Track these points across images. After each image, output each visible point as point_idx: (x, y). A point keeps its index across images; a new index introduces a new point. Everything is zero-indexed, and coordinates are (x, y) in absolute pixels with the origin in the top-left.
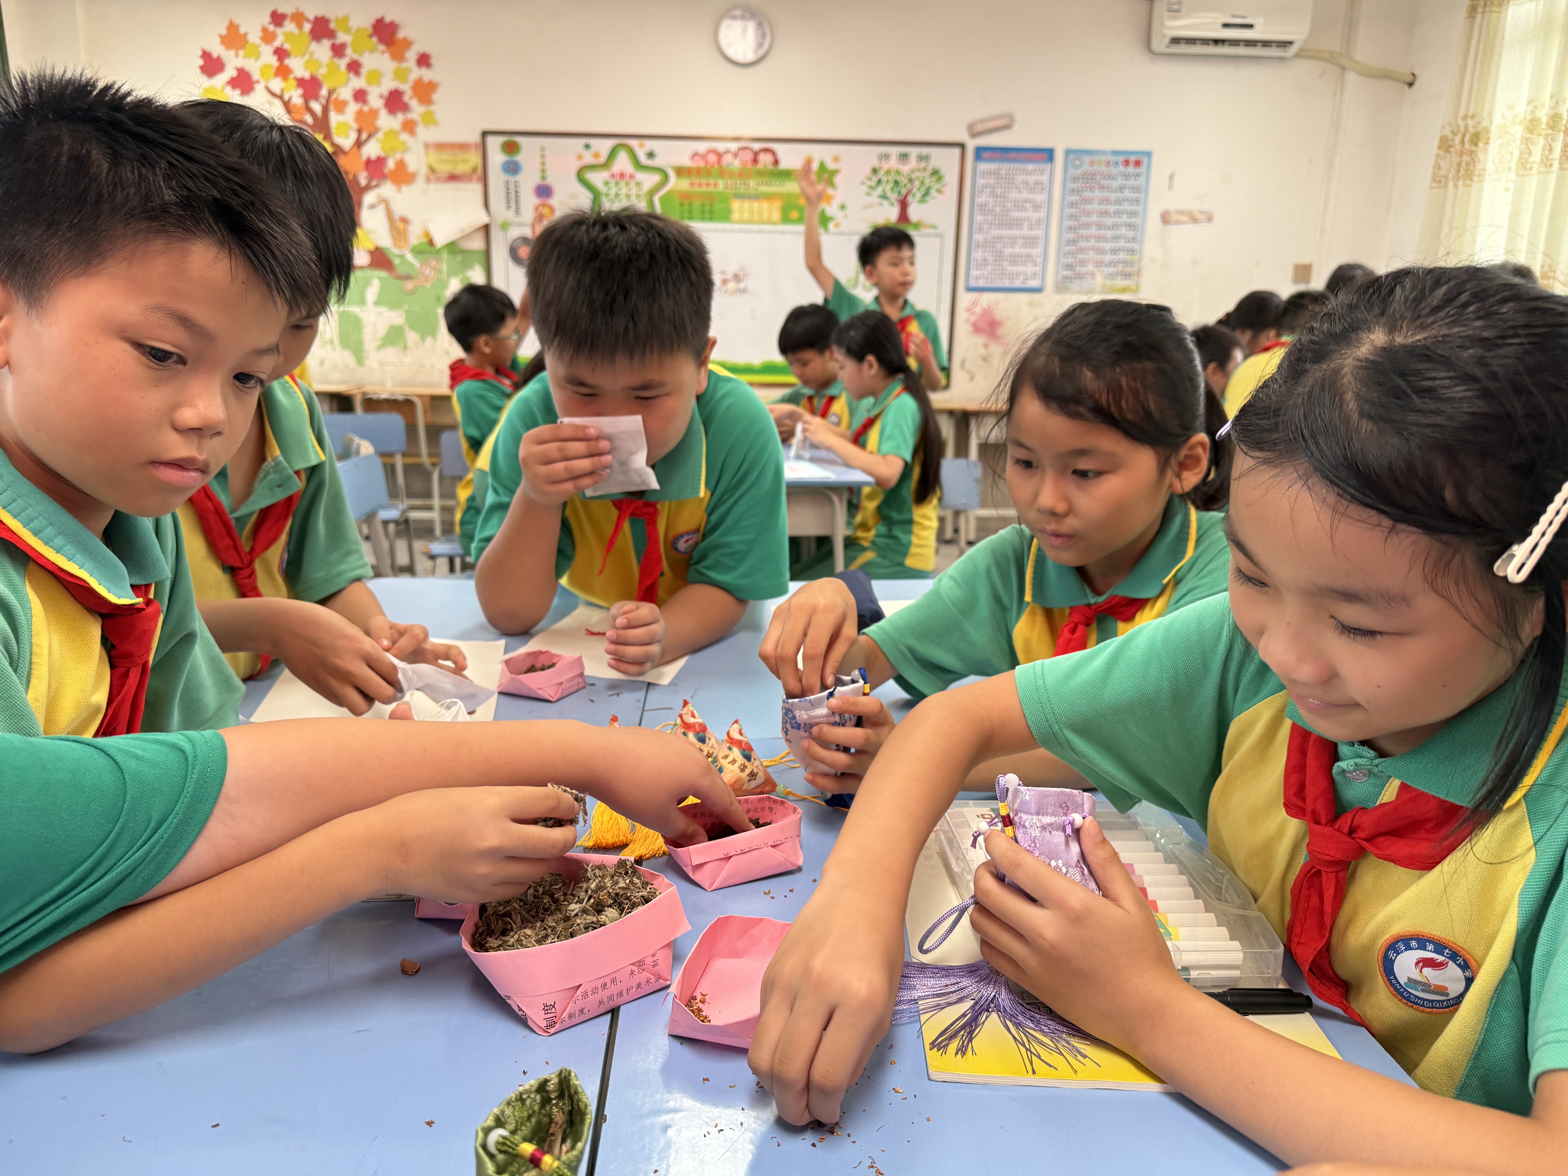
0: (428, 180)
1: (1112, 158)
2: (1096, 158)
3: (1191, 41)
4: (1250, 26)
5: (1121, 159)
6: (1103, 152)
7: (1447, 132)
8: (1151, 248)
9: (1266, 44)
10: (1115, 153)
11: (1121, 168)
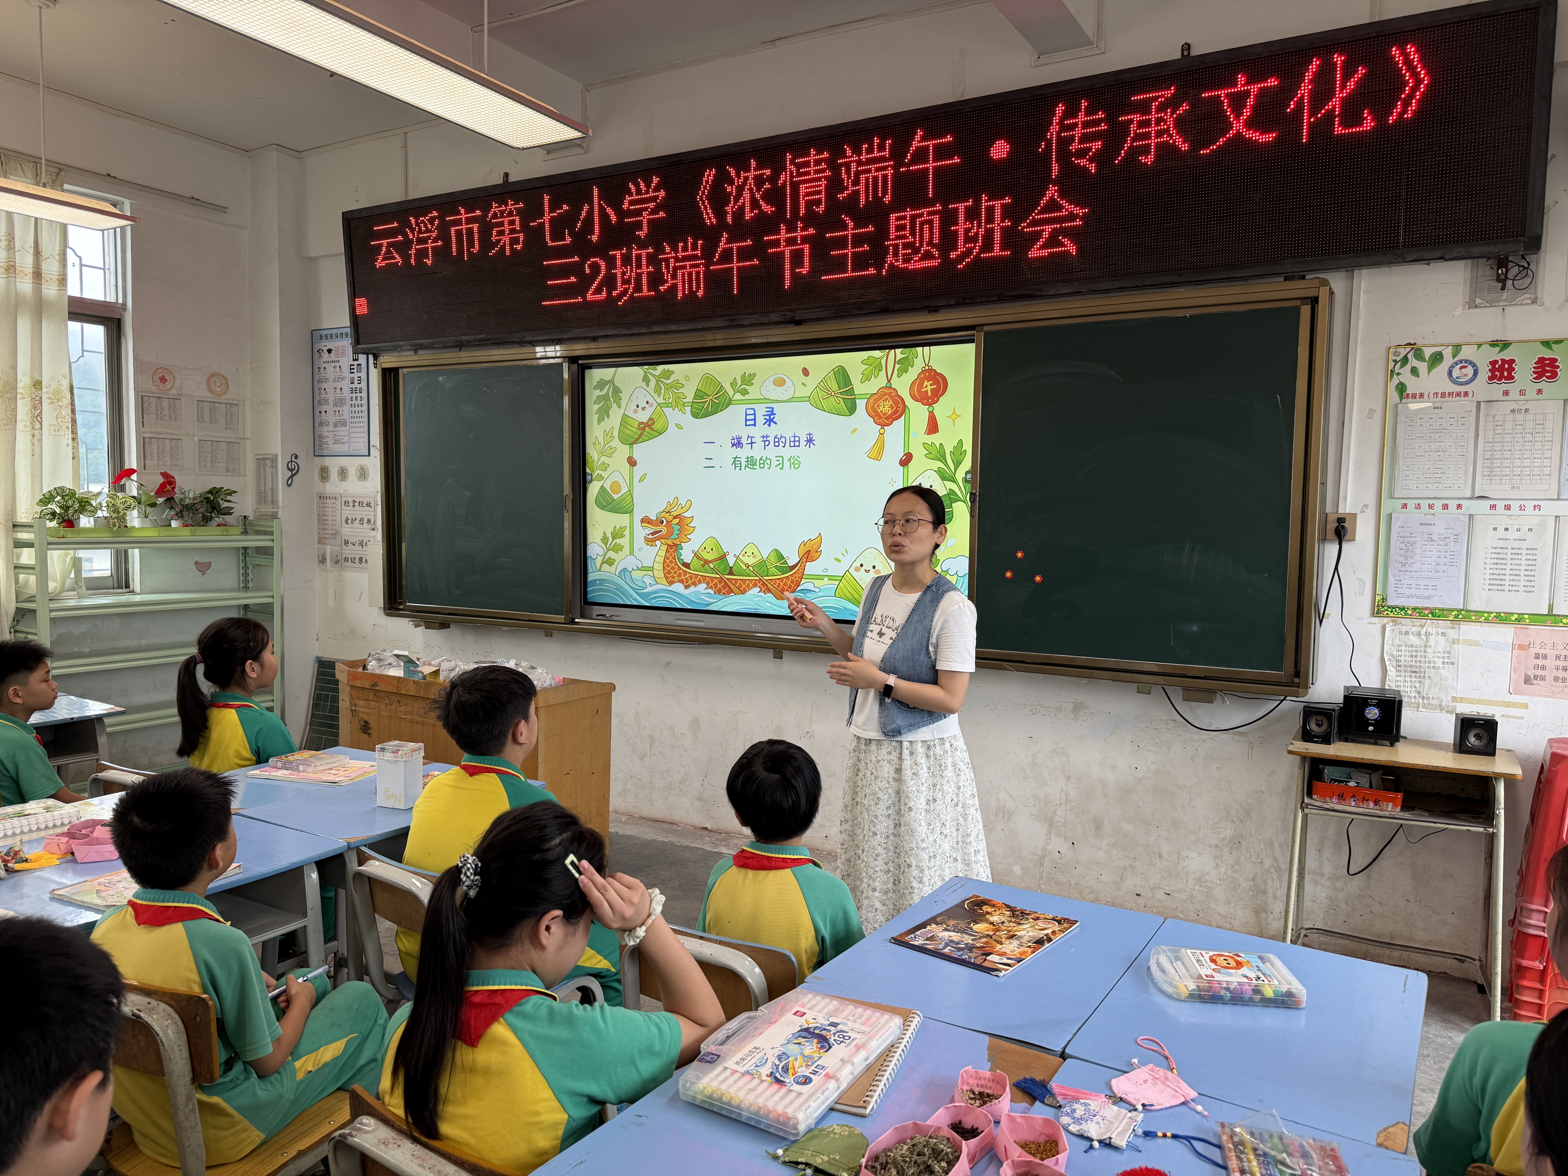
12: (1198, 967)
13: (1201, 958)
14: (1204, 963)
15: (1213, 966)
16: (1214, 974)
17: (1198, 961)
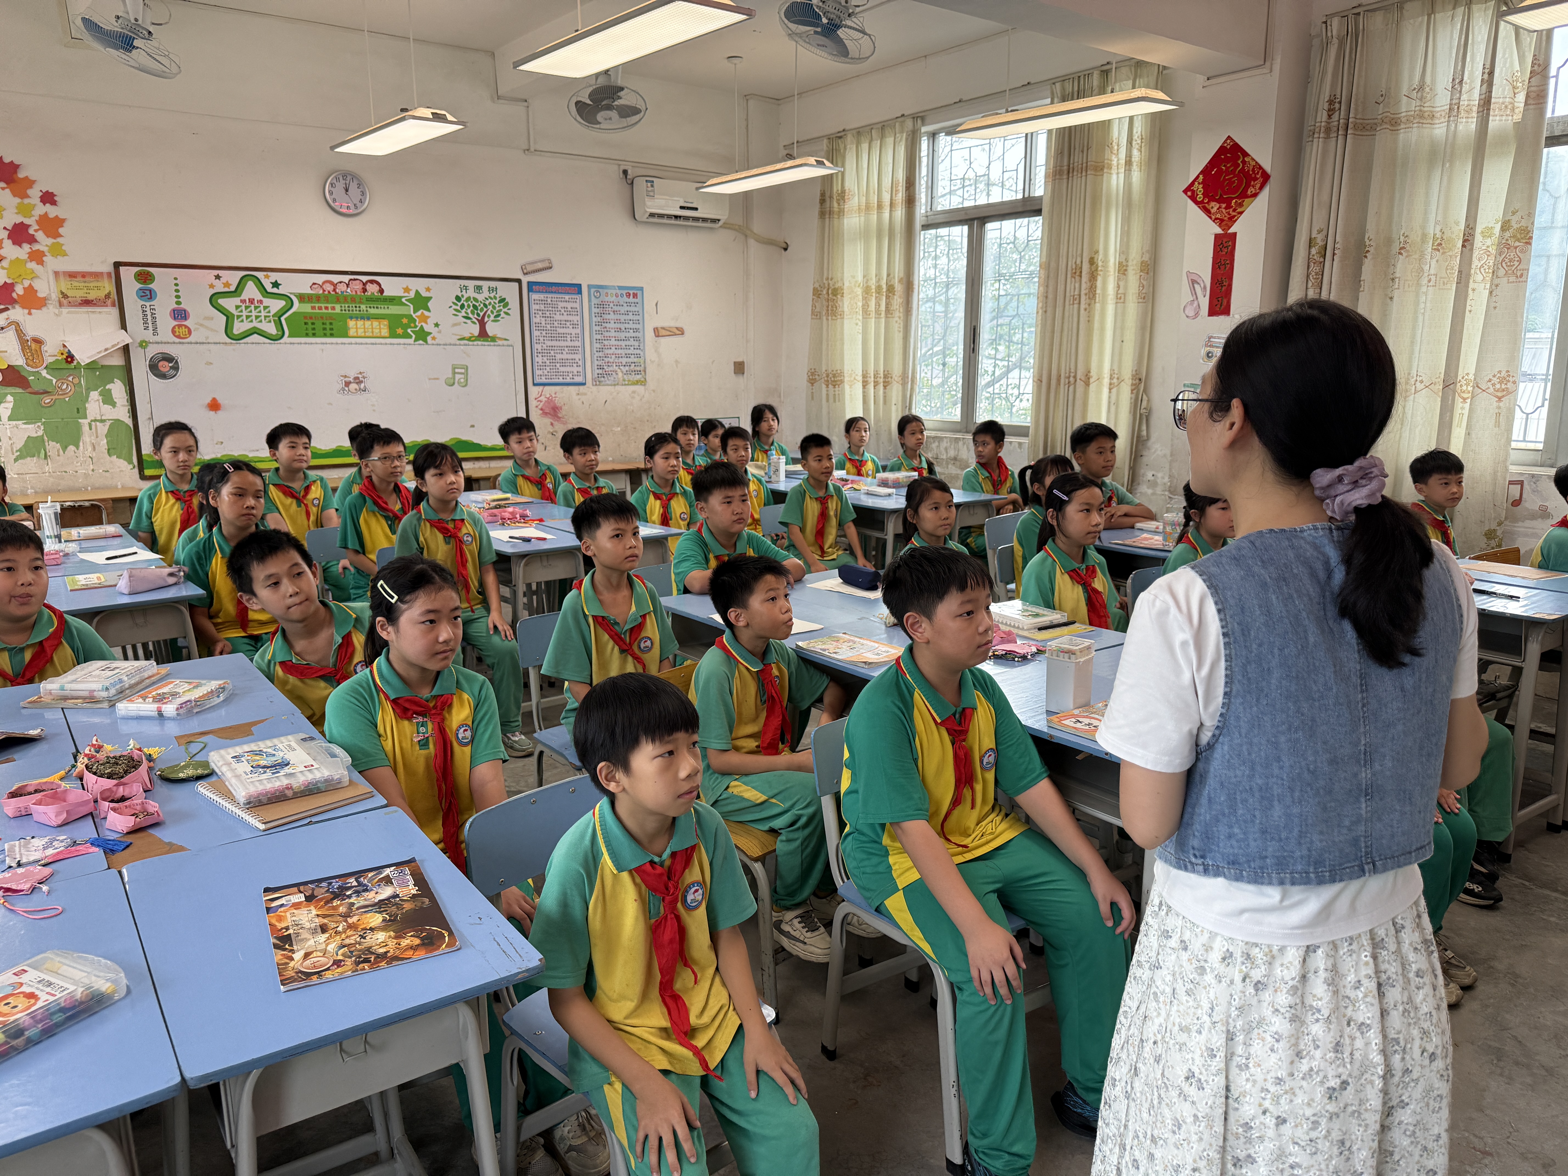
0: (61, 305)
1: (619, 292)
2: (610, 292)
3: (661, 216)
4: (696, 209)
5: (624, 292)
6: (613, 287)
7: (817, 285)
8: (650, 354)
9: (705, 220)
10: (620, 288)
11: (625, 299)
12: (43, 976)
13: (49, 990)
14: (40, 986)
15: (26, 989)
16: (16, 979)
17: (50, 984)
